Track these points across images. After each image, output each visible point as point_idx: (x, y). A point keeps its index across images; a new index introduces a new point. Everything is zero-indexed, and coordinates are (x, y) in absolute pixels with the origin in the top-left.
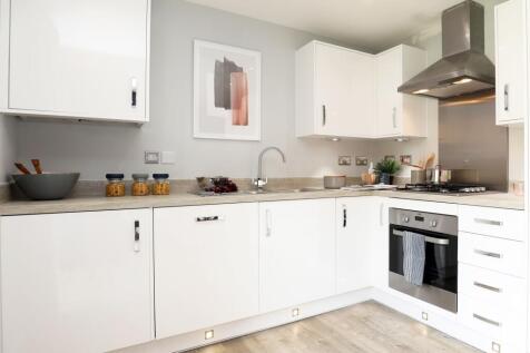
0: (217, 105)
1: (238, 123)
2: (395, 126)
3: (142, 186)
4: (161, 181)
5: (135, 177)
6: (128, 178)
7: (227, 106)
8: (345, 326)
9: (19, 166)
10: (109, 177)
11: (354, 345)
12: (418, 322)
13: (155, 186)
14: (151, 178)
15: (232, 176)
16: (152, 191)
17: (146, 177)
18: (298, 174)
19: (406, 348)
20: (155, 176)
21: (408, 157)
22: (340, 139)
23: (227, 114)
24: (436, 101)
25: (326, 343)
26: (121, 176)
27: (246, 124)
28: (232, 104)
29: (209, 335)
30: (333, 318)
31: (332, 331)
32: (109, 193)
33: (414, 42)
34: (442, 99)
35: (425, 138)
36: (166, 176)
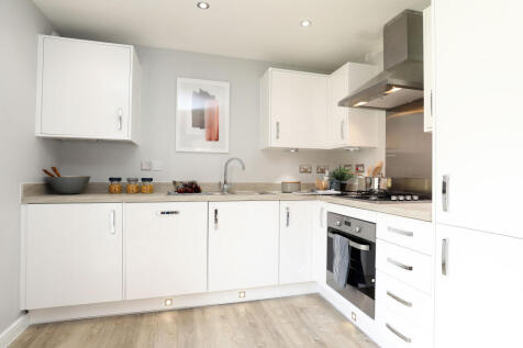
0: (194, 126)
1: (210, 139)
2: (342, 137)
3: (133, 187)
4: (147, 183)
5: (129, 180)
6: (124, 181)
7: (202, 127)
8: (280, 312)
9: (45, 171)
10: (111, 179)
11: (276, 332)
12: (348, 320)
13: (143, 187)
14: (140, 181)
15: (200, 181)
16: (139, 191)
17: (137, 180)
18: (259, 179)
19: (321, 343)
20: (143, 180)
21: (362, 166)
22: (297, 150)
23: (201, 133)
24: (384, 113)
25: (254, 325)
26: (119, 179)
27: (217, 140)
28: (206, 125)
29: (169, 302)
30: (273, 305)
31: (266, 315)
32: (110, 191)
33: (367, 59)
34: (389, 110)
35: (374, 148)
36: (151, 180)
